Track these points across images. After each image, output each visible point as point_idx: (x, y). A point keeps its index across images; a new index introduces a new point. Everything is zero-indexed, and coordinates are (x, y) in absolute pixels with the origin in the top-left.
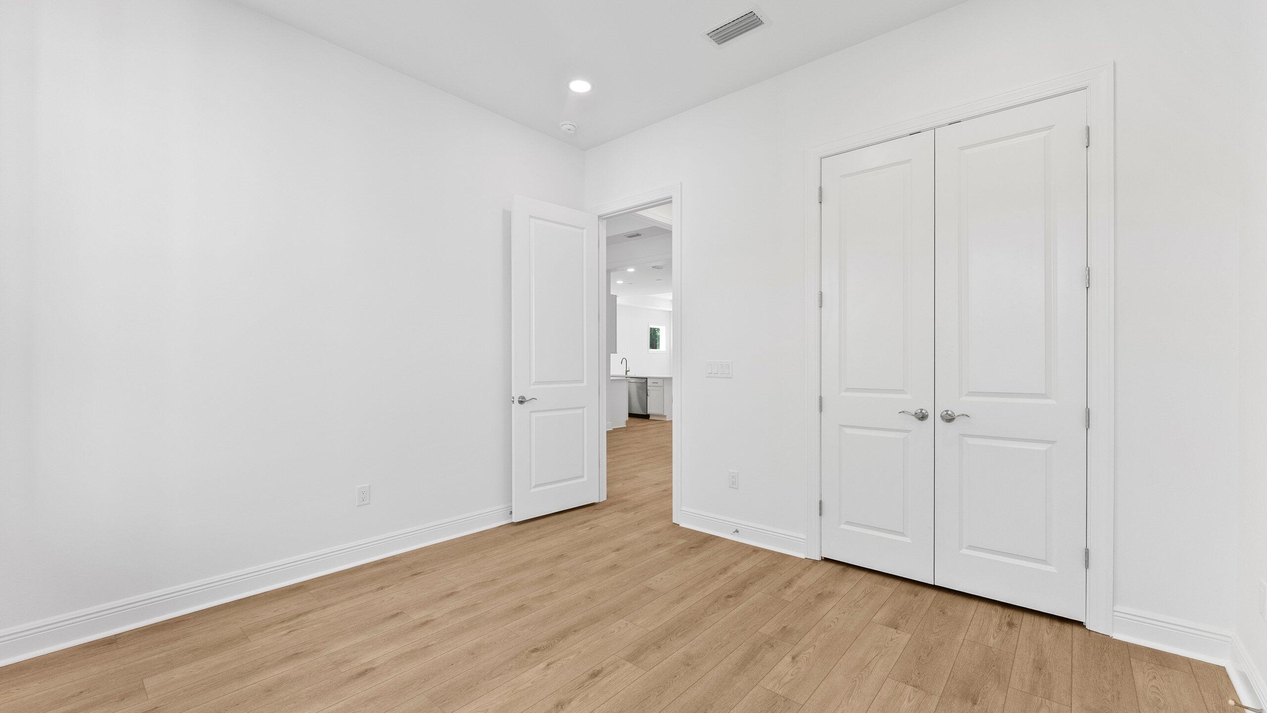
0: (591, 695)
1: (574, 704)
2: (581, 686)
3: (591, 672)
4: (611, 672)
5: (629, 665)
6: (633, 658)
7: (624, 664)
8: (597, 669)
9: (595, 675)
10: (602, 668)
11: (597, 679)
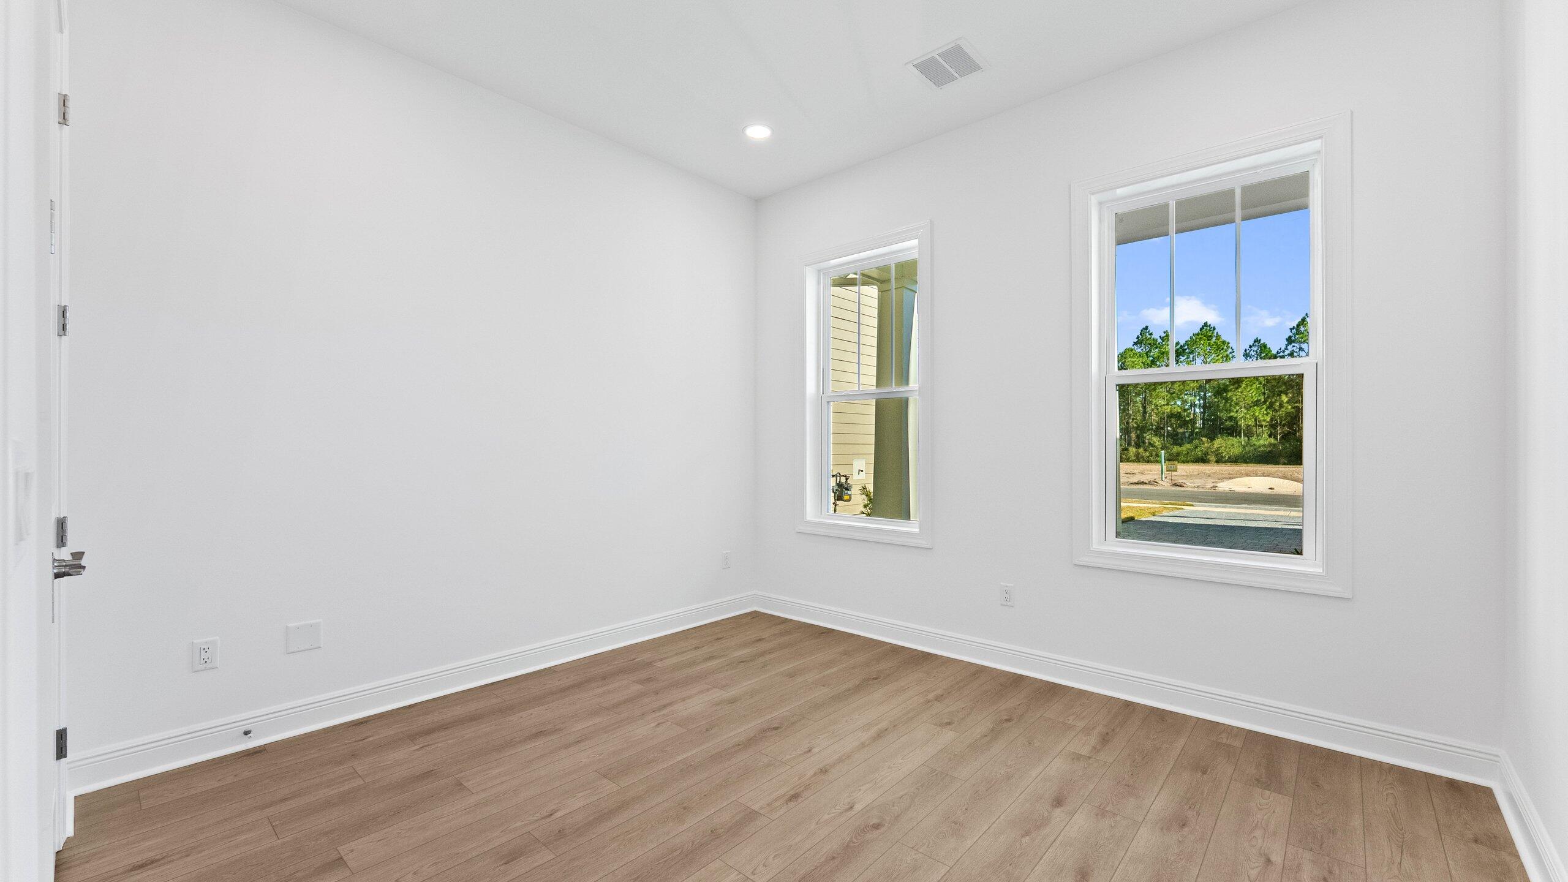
0: (796, 778)
1: (811, 773)
2: (807, 787)
3: (800, 800)
4: (776, 800)
5: (756, 807)
6: (751, 815)
7: (762, 808)
8: (792, 803)
9: (795, 797)
10: (787, 804)
11: (792, 792)
